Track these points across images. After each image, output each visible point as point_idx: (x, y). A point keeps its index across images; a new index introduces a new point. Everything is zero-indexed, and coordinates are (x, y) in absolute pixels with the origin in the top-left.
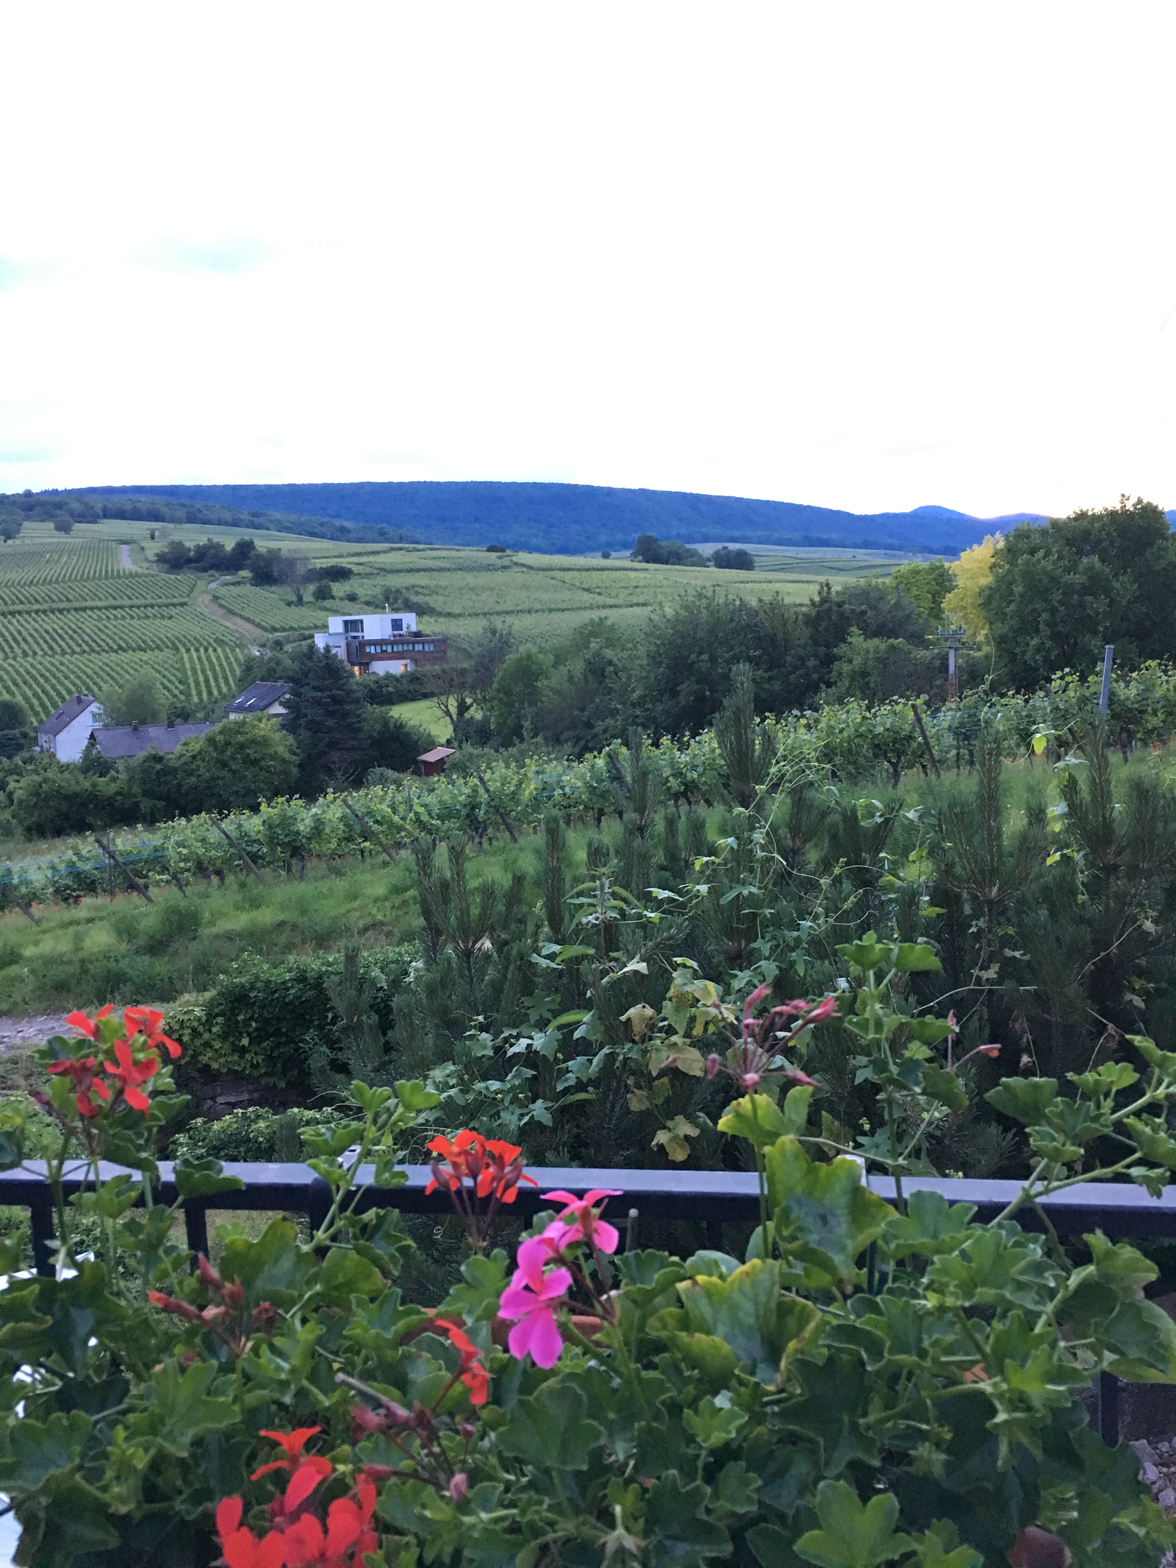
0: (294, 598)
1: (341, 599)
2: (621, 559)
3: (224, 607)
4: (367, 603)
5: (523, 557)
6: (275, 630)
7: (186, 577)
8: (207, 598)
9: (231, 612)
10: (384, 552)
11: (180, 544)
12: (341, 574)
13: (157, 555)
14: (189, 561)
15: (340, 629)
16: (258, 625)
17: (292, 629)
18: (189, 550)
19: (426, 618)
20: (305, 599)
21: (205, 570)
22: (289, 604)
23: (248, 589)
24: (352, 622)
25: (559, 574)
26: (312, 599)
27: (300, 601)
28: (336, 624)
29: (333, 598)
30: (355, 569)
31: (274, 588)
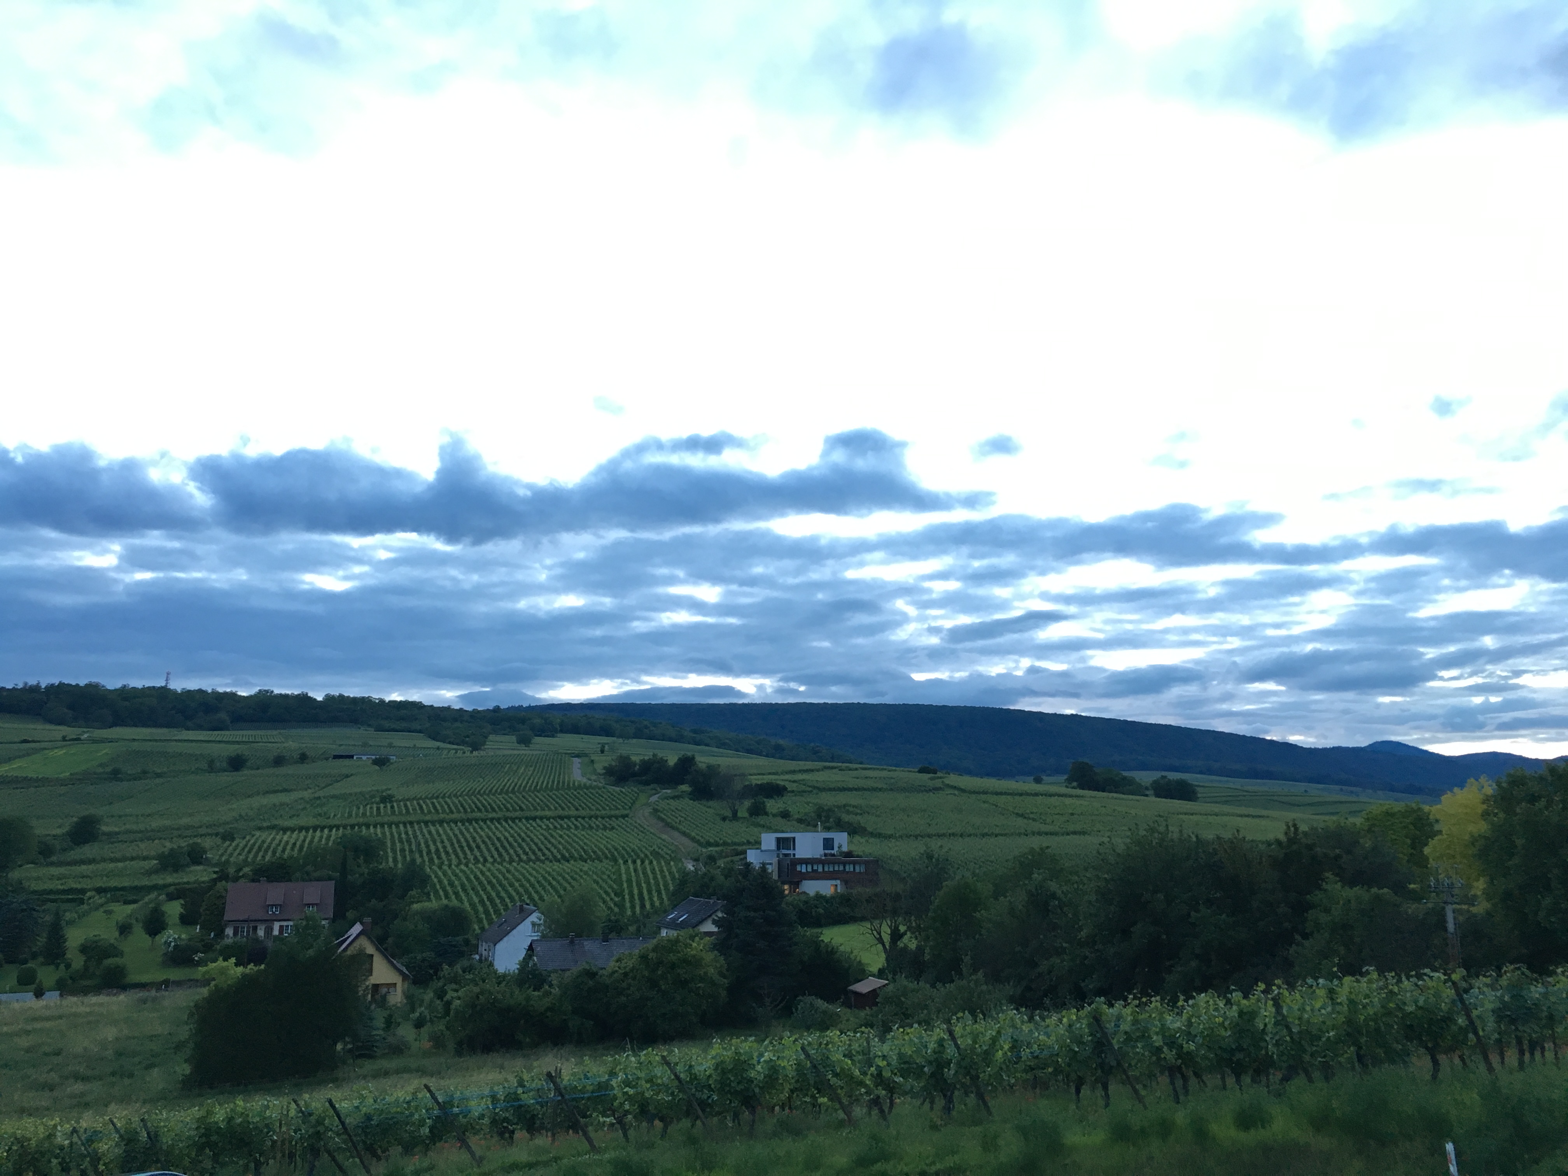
0: (729, 814)
1: (774, 815)
2: (1055, 784)
3: (663, 820)
4: (800, 821)
5: (953, 779)
6: (709, 844)
7: (628, 790)
8: (648, 811)
9: (668, 825)
10: (818, 770)
11: (628, 758)
12: (775, 791)
13: (605, 768)
14: (634, 775)
15: (773, 846)
16: (693, 839)
17: (725, 844)
18: (635, 764)
19: (857, 838)
20: (739, 814)
21: (647, 783)
22: (724, 819)
23: (687, 804)
24: (784, 839)
25: (993, 799)
26: (746, 815)
27: (735, 816)
28: (769, 840)
29: (766, 814)
30: (790, 787)
31: (711, 803)
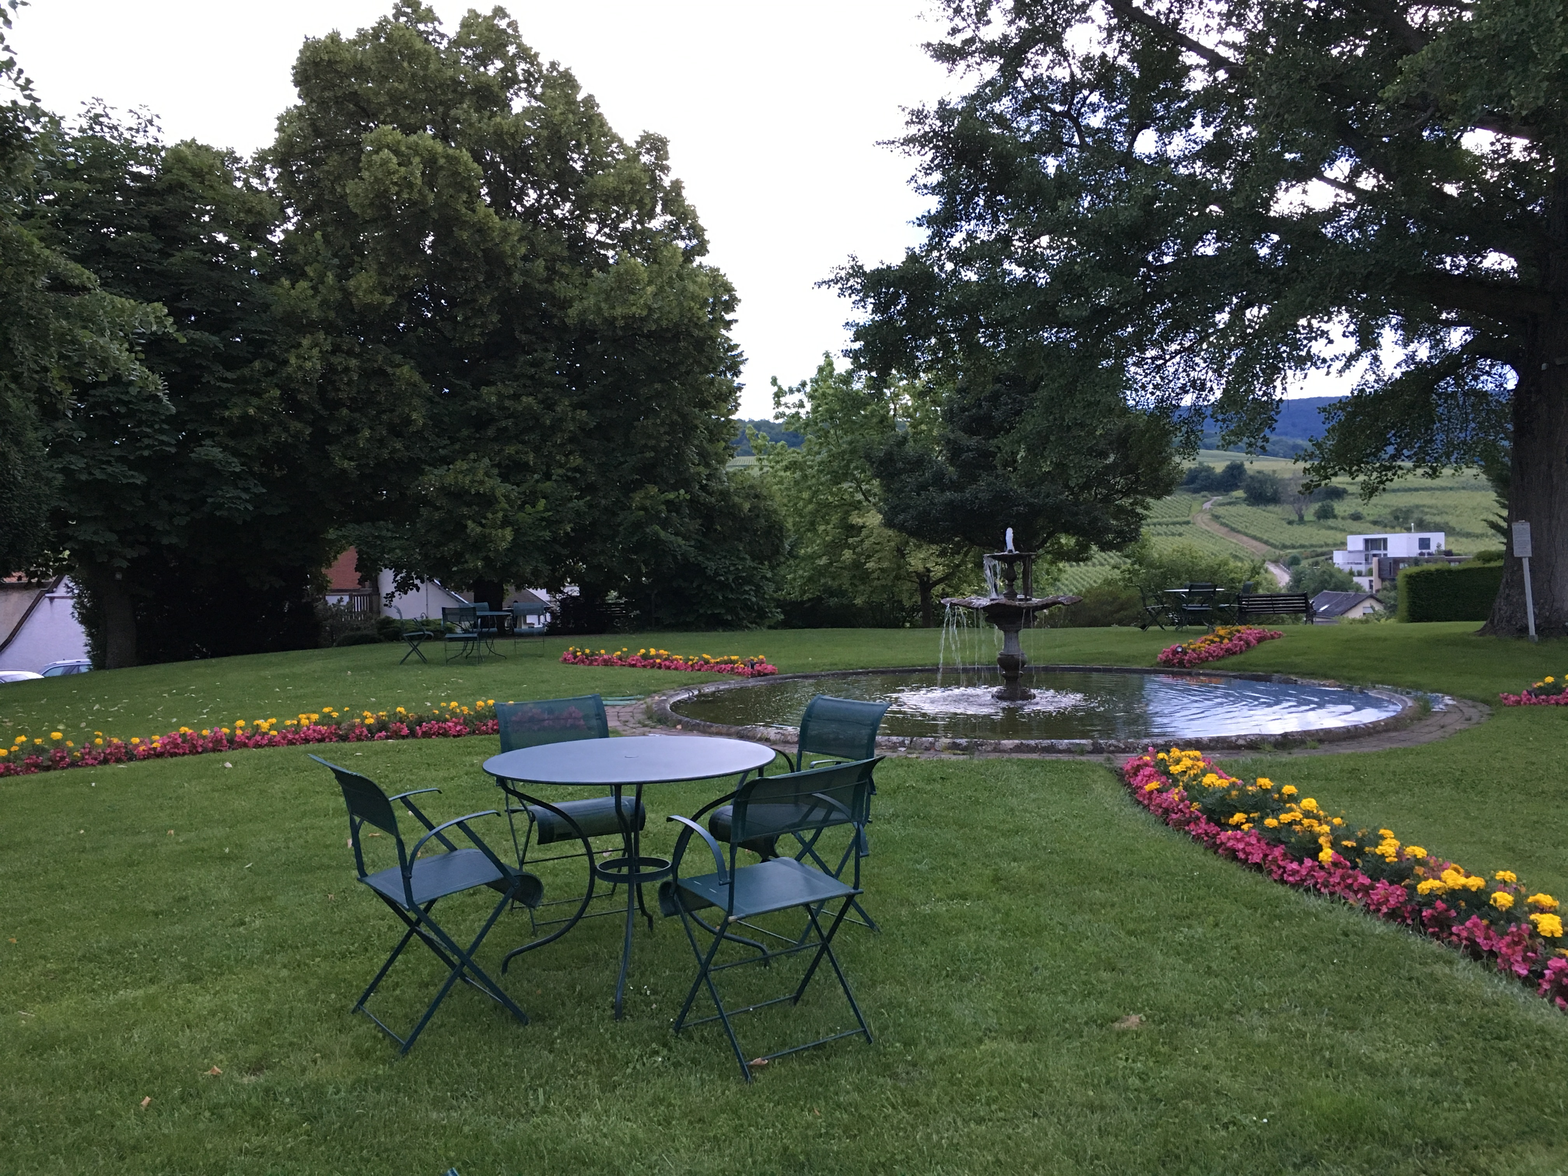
0: (1296, 518)
1: (1343, 518)
8: (1207, 517)
9: (1233, 530)
12: (1336, 494)
15: (1361, 546)
17: (1300, 546)
20: (1306, 518)
22: (1290, 523)
23: (1244, 509)
24: (1373, 540)
28: (1356, 542)
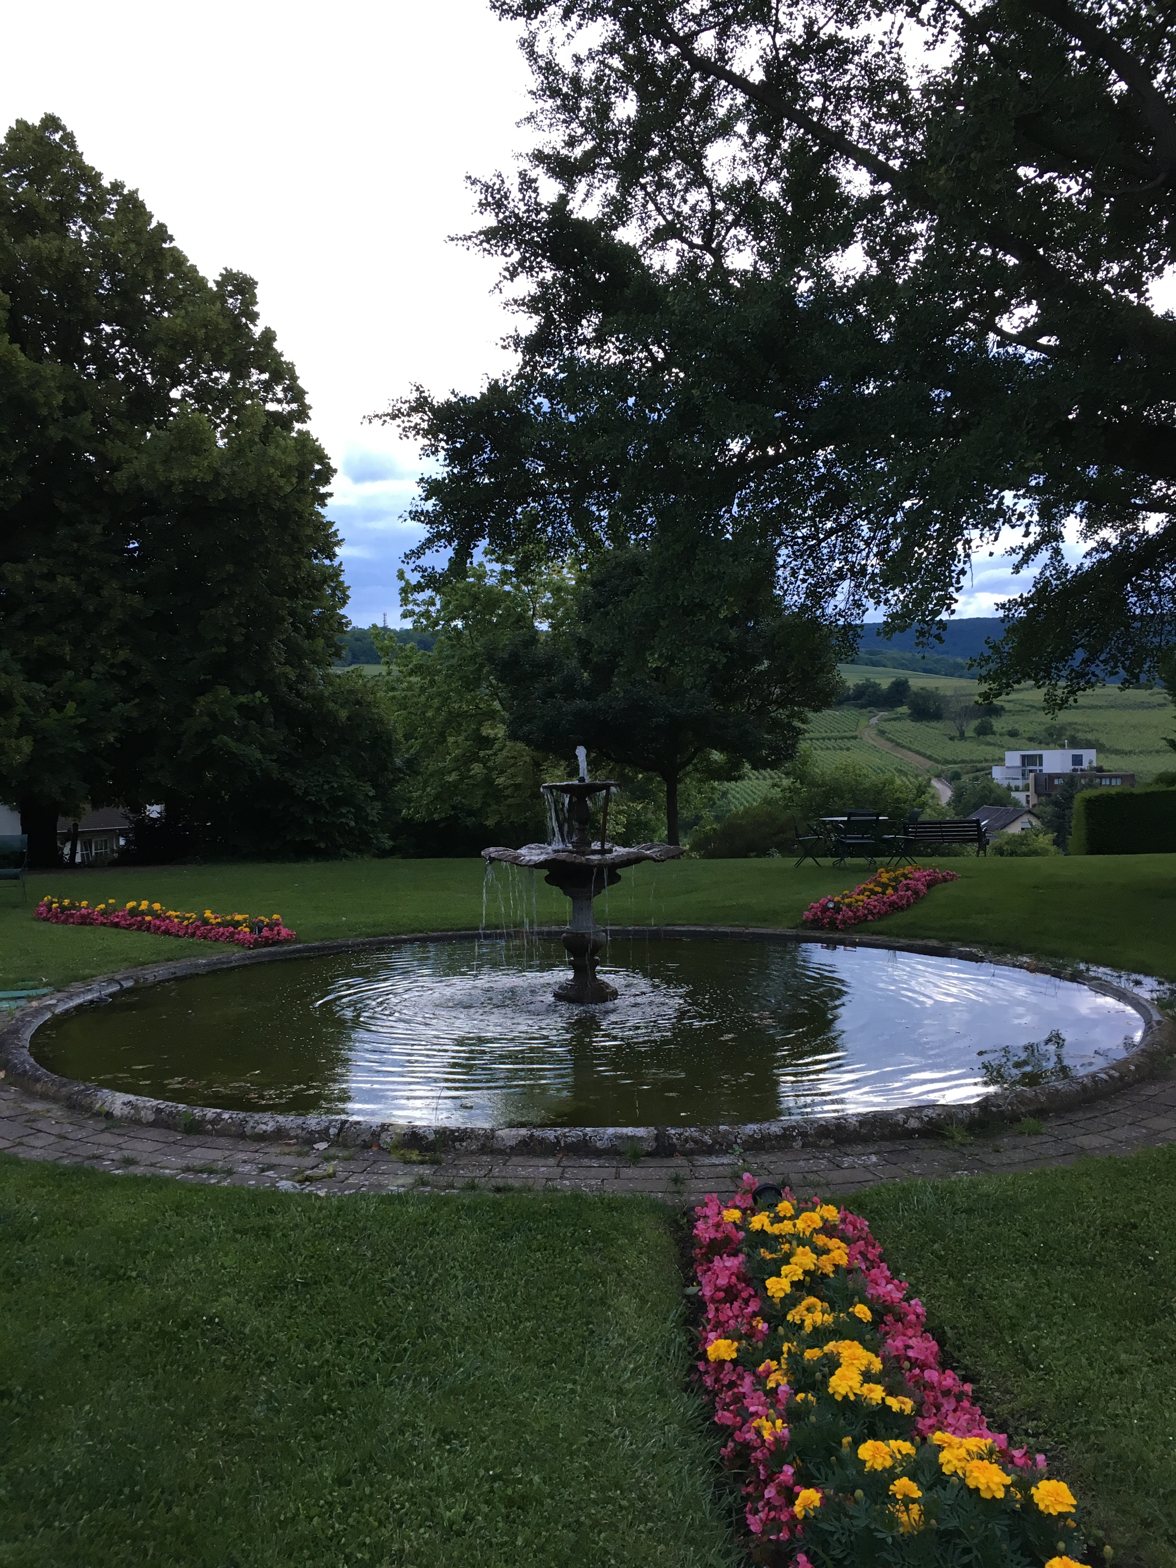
0: (956, 733)
1: (1001, 735)
15: (1018, 763)
20: (966, 735)
21: (862, 707)
22: (952, 739)
23: (909, 724)
24: (1028, 756)
26: (972, 734)
27: (962, 736)
28: (1013, 758)
29: (993, 733)
31: (933, 724)
